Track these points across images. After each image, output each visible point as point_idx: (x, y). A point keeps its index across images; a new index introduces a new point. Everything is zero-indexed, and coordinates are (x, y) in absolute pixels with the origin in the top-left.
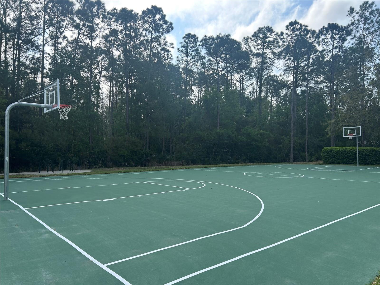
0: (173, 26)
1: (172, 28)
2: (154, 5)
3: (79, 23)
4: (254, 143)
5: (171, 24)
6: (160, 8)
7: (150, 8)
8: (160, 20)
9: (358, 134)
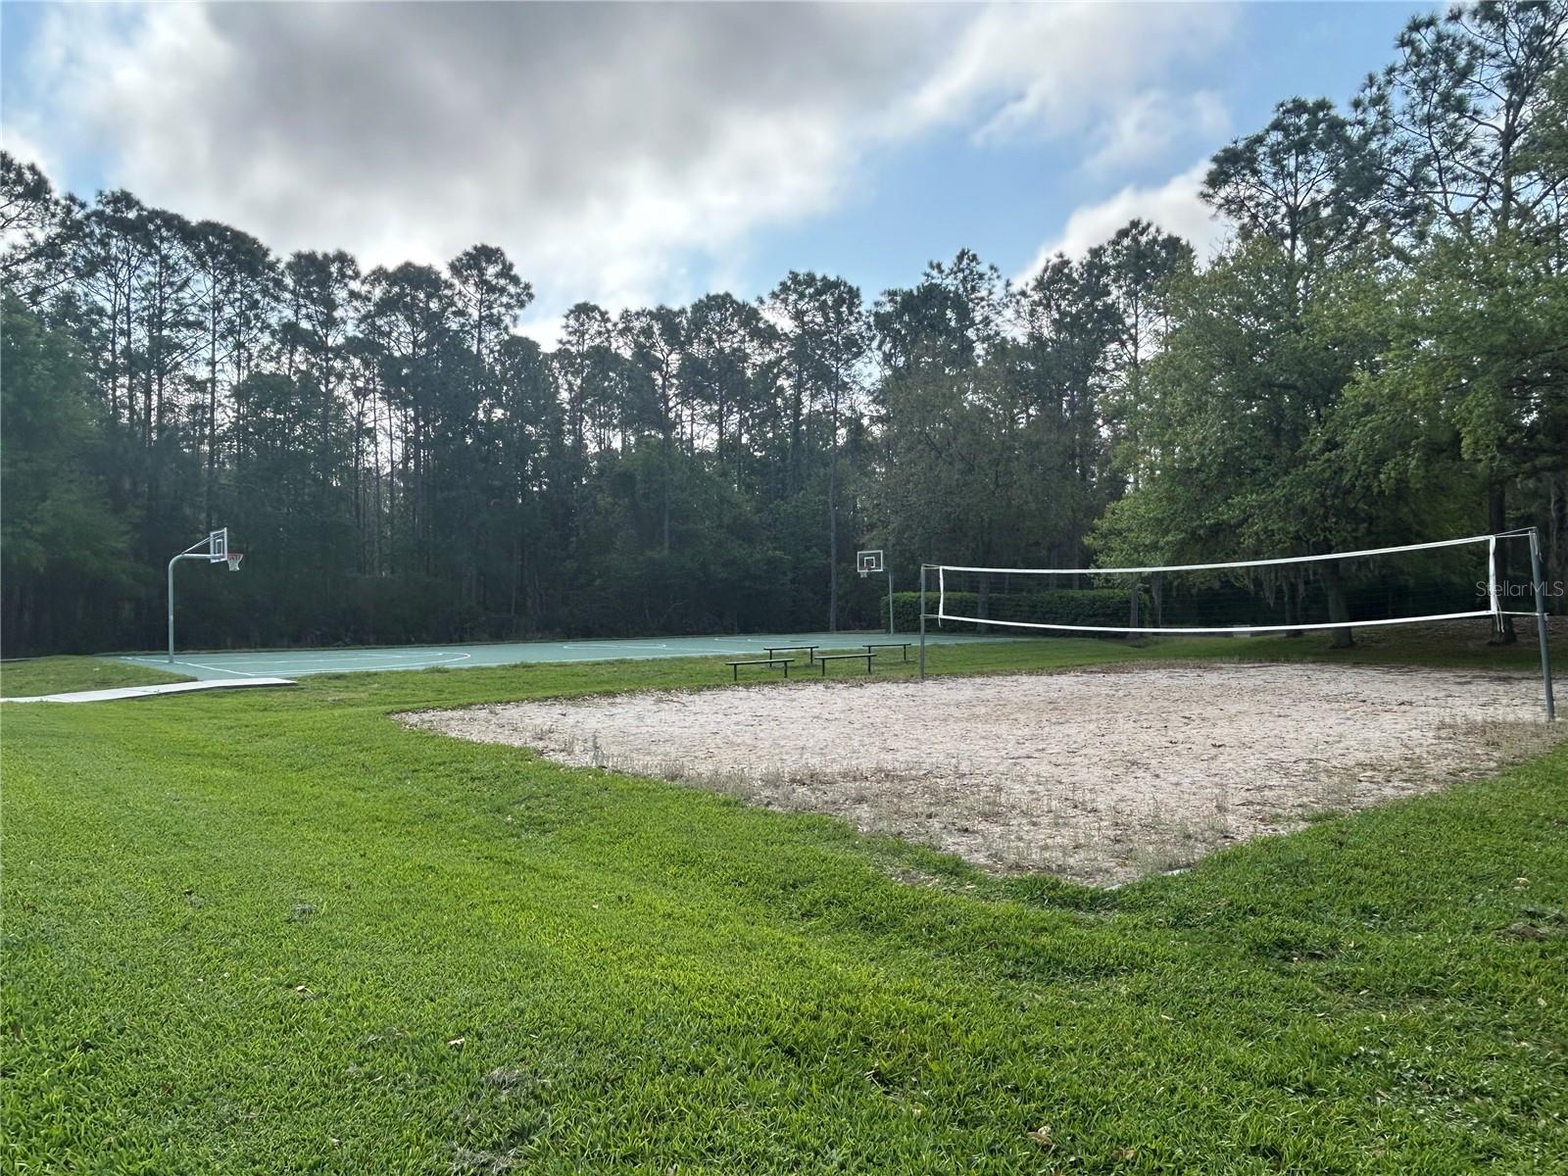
0: (533, 291)
1: (531, 296)
2: (479, 245)
3: (294, 319)
4: (747, 584)
5: (527, 287)
6: (498, 250)
7: (470, 249)
8: (497, 276)
9: (878, 566)
